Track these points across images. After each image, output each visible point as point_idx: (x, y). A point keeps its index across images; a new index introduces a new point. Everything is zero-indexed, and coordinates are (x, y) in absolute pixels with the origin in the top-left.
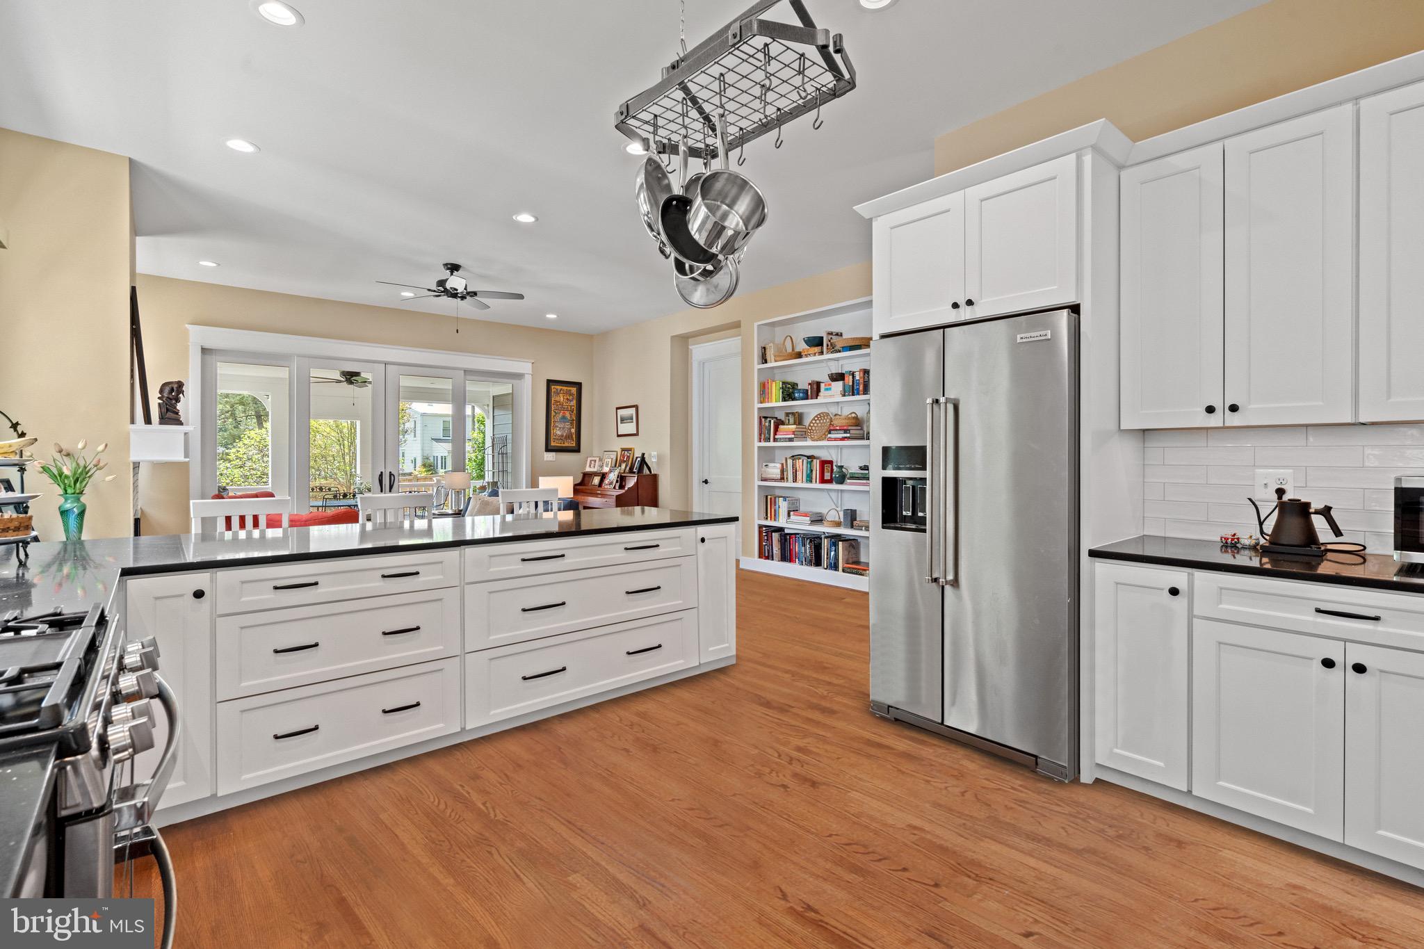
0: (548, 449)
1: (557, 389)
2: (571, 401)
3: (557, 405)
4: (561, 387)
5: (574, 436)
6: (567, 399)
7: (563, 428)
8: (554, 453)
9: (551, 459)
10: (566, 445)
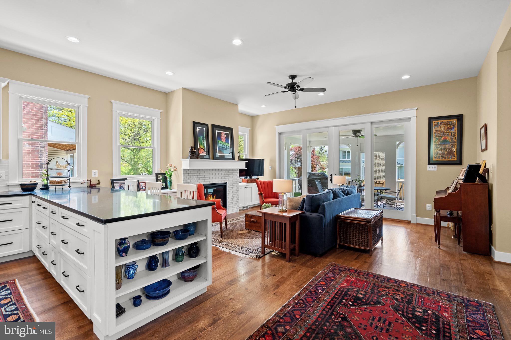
0: (429, 163)
1: (438, 123)
2: (451, 129)
3: (438, 133)
4: (441, 121)
5: (455, 154)
6: (448, 128)
7: (444, 149)
8: (436, 166)
9: (433, 169)
10: (447, 159)
